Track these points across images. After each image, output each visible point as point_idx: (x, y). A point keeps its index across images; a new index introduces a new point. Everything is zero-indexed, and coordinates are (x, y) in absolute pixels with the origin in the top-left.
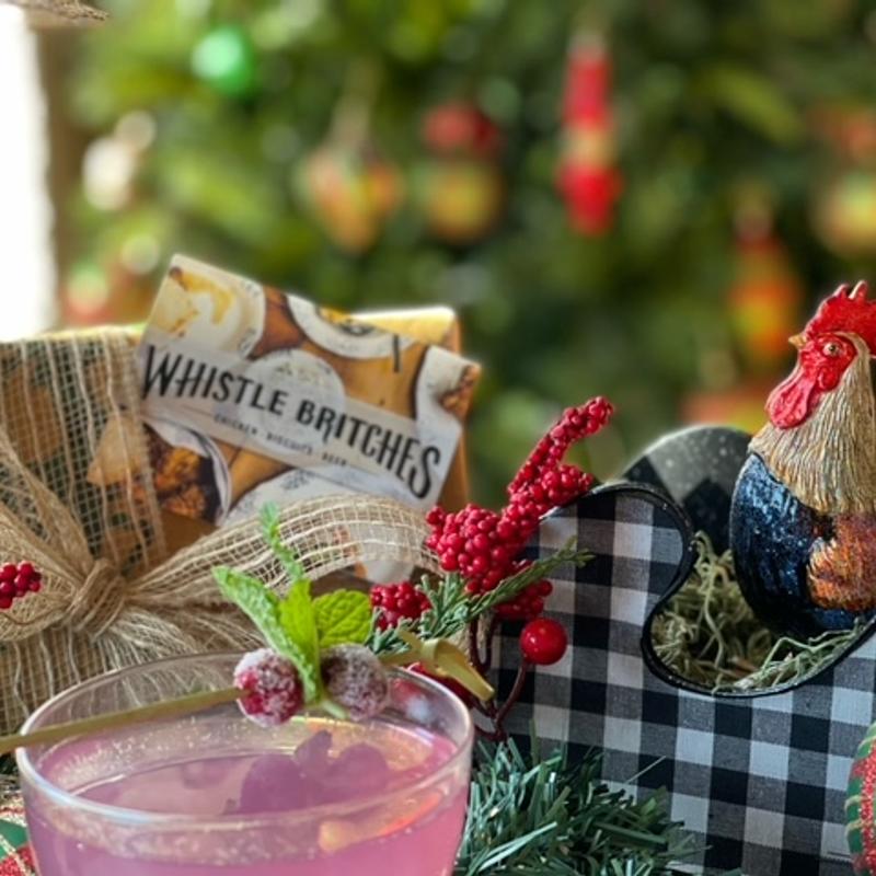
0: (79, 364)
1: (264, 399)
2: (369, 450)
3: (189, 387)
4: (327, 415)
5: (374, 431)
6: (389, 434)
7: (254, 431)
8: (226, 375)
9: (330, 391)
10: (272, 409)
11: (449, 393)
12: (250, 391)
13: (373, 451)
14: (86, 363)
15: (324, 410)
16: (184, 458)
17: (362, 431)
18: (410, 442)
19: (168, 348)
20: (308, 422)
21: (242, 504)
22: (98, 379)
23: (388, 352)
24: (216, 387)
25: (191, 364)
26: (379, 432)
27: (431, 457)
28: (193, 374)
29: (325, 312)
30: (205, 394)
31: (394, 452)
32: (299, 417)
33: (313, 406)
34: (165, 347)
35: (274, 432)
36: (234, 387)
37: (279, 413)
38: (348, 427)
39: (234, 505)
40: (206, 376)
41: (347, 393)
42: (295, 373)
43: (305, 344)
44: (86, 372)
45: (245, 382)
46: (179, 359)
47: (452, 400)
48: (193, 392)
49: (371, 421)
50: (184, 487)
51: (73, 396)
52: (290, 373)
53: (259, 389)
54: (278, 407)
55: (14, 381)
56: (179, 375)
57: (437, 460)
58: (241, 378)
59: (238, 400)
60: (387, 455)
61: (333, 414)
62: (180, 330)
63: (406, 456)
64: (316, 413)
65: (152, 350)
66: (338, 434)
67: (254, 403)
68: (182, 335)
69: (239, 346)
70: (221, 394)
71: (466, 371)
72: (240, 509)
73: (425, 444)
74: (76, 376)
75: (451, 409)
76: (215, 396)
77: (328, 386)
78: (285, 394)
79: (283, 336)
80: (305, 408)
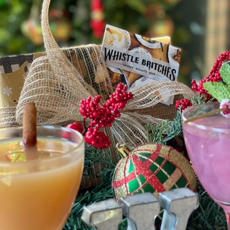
1: (134, 60)
2: (160, 71)
3: (116, 57)
4: (149, 63)
5: (160, 66)
6: (164, 66)
7: (133, 68)
8: (124, 54)
9: (148, 57)
10: (136, 62)
11: (175, 56)
12: (130, 57)
13: (161, 71)
14: (90, 53)
16: (117, 75)
17: (157, 66)
18: (169, 68)
19: (110, 48)
20: (145, 65)
22: (94, 57)
23: (160, 47)
24: (122, 57)
25: (115, 52)
27: (174, 71)
28: (116, 54)
29: (144, 38)
30: (120, 59)
31: (165, 71)
32: (143, 64)
35: (137, 68)
36: (126, 57)
37: (138, 63)
38: (154, 65)
40: (119, 55)
41: (152, 57)
42: (140, 53)
43: (141, 46)
44: (91, 55)
46: (112, 50)
47: (176, 58)
48: (117, 59)
49: (159, 64)
50: (118, 82)
51: (89, 61)
53: (132, 57)
55: (74, 58)
56: (113, 55)
57: (175, 73)
58: (127, 55)
59: (128, 60)
60: (164, 71)
62: (111, 44)
63: (168, 72)
64: (146, 62)
65: (106, 49)
66: (152, 67)
67: (132, 61)
68: (112, 45)
69: (126, 47)
70: (124, 59)
71: (178, 51)
73: (172, 69)
74: (89, 56)
75: (176, 60)
76: (122, 59)
78: (139, 58)
79: (136, 44)
80: (144, 61)
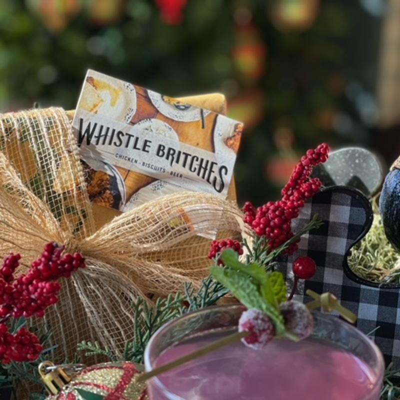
0: (45, 130)
1: (140, 145)
2: (193, 169)
3: (102, 139)
4: (172, 152)
5: (195, 159)
6: (202, 160)
7: (136, 161)
8: (120, 133)
9: (172, 140)
10: (144, 150)
11: (229, 138)
12: (132, 140)
13: (195, 169)
14: (48, 129)
15: (170, 149)
16: (101, 176)
17: (189, 159)
18: (213, 163)
19: (90, 119)
20: (162, 156)
21: (132, 199)
22: (55, 137)
23: (198, 118)
24: (115, 139)
25: (102, 127)
26: (197, 160)
27: (223, 171)
28: (103, 133)
29: (166, 98)
30: (110, 144)
31: (205, 169)
32: (158, 154)
33: (164, 147)
34: (88, 120)
35: (146, 162)
36: (124, 139)
37: (148, 152)
38: (182, 157)
39: (128, 200)
40: (110, 134)
41: (180, 141)
42: (154, 131)
43: (158, 115)
44: (49, 134)
45: (130, 136)
46: (96, 125)
47: (231, 142)
48: (104, 143)
49: (193, 155)
50: (103, 192)
51: (43, 146)
52: (152, 130)
53: (137, 139)
54: (147, 148)
55: (12, 140)
56: (96, 133)
57: (226, 173)
58: (127, 134)
59: (127, 146)
60: (202, 170)
61: (174, 151)
62: (95, 110)
63: (211, 171)
64: (166, 151)
65: (82, 120)
66: (177, 162)
67: (135, 147)
68: (96, 112)
69: (125, 117)
70: (118, 143)
71: (236, 127)
72: (131, 202)
73: (219, 165)
74: (44, 135)
75: (231, 146)
76: (115, 143)
77: (170, 137)
78: (150, 142)
79: (147, 112)
80: (160, 148)
